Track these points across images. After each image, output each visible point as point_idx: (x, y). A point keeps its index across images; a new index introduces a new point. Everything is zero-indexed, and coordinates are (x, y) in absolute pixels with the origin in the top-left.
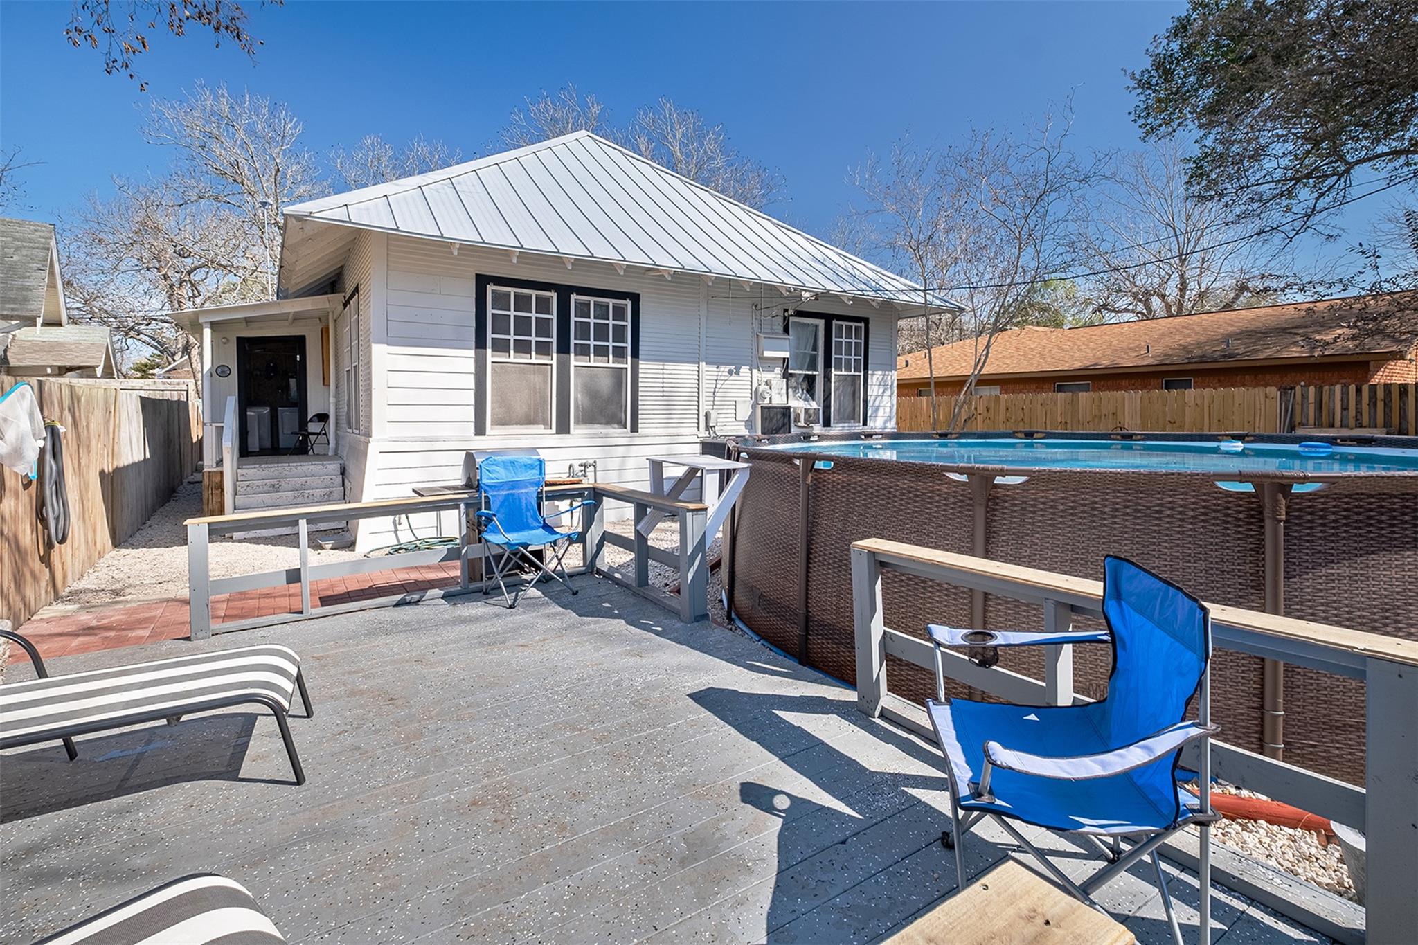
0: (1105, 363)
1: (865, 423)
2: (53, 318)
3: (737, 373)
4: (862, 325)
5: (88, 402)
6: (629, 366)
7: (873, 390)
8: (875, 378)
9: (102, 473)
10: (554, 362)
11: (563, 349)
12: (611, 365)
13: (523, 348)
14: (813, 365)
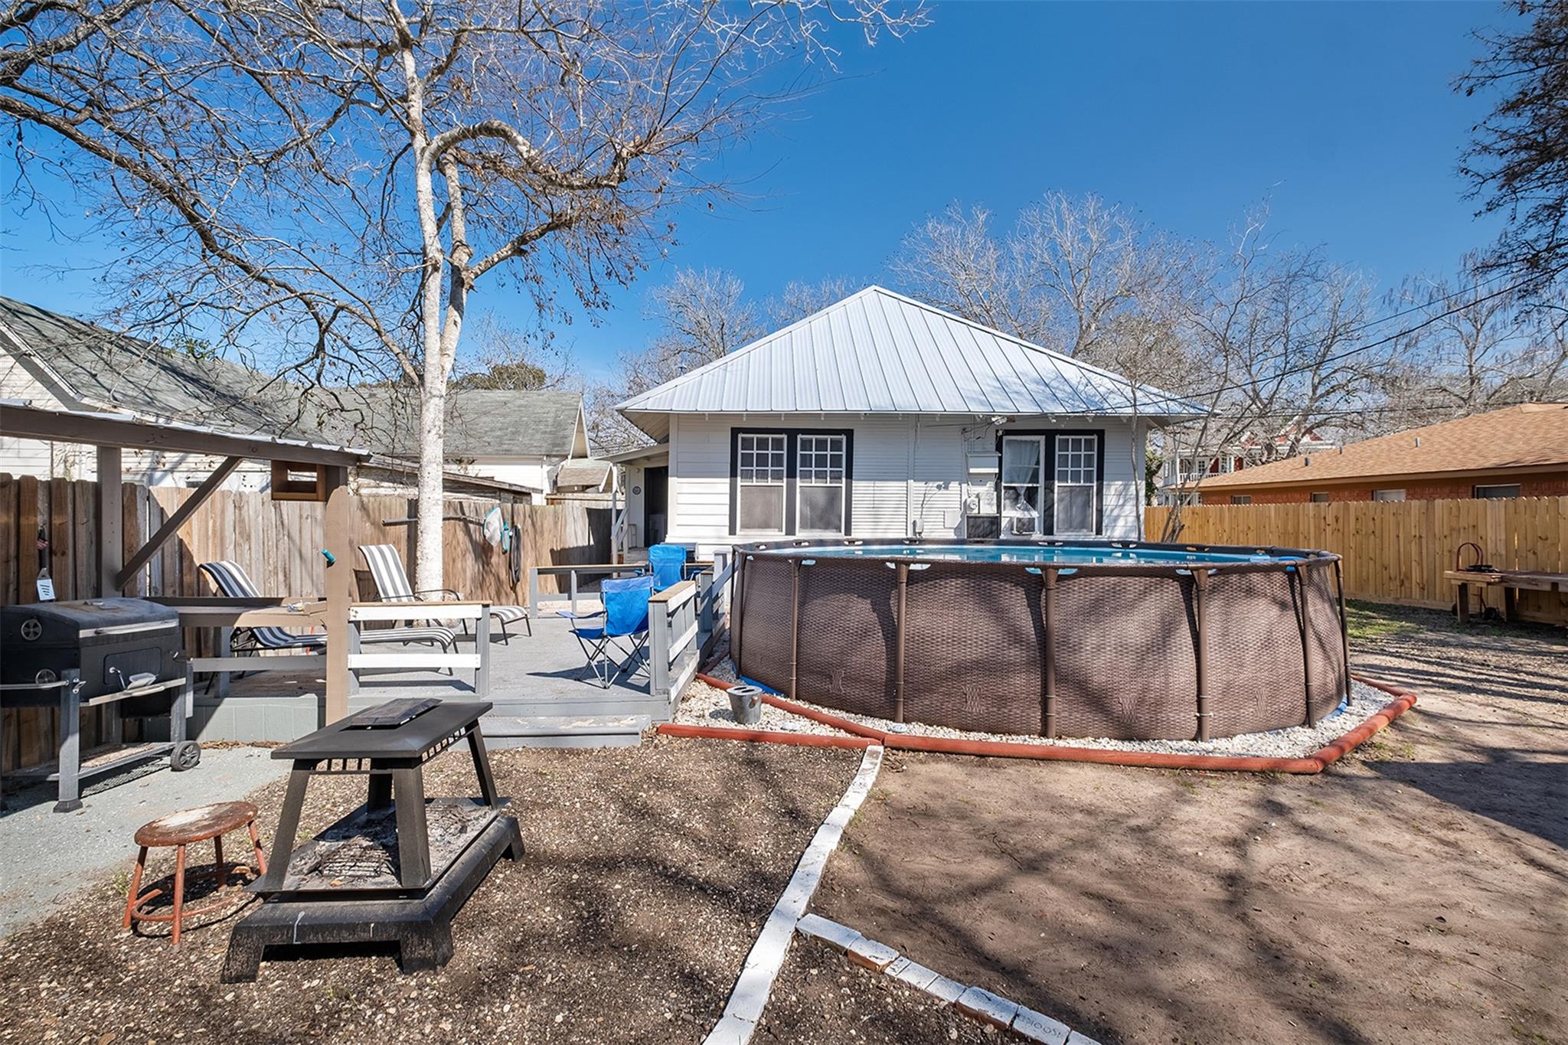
0: (1529, 460)
1: (1099, 532)
2: (581, 452)
3: (946, 488)
4: (1095, 437)
5: (542, 513)
6: (843, 485)
7: (1110, 499)
8: (1113, 488)
9: (552, 551)
10: (784, 484)
11: (791, 474)
12: (828, 484)
13: (762, 475)
14: (1035, 478)
